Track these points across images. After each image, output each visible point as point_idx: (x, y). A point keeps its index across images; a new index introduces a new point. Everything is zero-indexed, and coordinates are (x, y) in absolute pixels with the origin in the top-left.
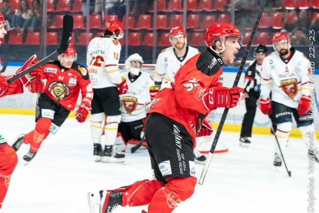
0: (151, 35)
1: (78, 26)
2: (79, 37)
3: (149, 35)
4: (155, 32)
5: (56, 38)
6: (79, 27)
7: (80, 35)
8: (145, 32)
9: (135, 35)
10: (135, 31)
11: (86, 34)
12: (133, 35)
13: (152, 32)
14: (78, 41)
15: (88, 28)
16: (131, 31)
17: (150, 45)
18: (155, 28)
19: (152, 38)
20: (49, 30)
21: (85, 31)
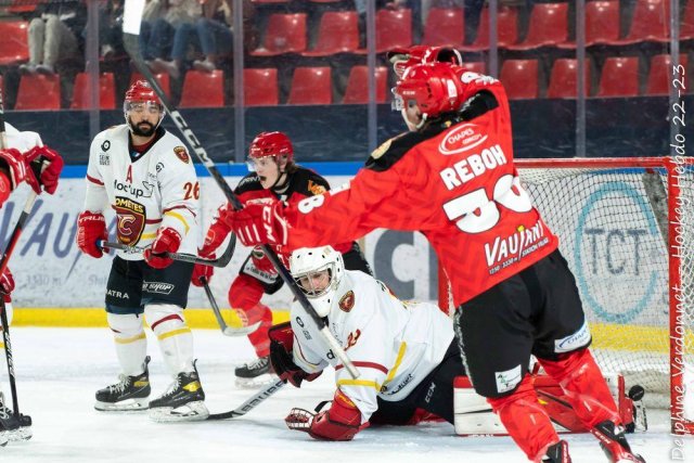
0: (571, 65)
1: (339, 46)
2: (344, 80)
3: (565, 66)
4: (581, 53)
5: (273, 85)
6: (345, 49)
7: (347, 74)
8: (550, 57)
9: (520, 65)
10: (520, 55)
11: (366, 69)
12: (513, 67)
13: (571, 54)
14: (342, 92)
15: (372, 51)
16: (506, 55)
17: (568, 97)
18: (581, 44)
19: (573, 75)
20: (253, 62)
21: (362, 60)
